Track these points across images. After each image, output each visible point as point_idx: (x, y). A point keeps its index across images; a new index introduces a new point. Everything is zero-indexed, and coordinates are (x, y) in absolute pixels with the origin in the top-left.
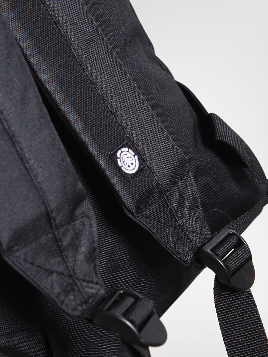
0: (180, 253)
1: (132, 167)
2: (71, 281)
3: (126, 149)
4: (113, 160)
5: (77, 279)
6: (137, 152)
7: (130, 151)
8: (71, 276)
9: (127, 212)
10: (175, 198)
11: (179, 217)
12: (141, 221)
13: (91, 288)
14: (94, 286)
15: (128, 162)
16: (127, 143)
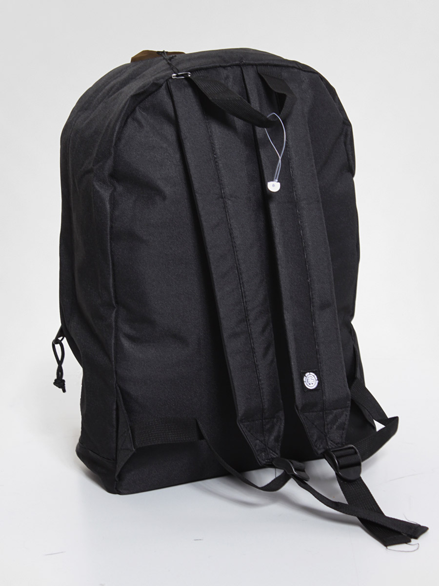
0: (316, 447)
1: (311, 385)
2: (265, 447)
3: (314, 374)
4: (302, 376)
5: (268, 447)
6: (319, 379)
7: (315, 376)
8: (265, 445)
9: (296, 408)
10: (331, 417)
11: (328, 428)
12: (302, 417)
13: (274, 455)
14: (276, 454)
15: (310, 381)
16: (316, 371)
